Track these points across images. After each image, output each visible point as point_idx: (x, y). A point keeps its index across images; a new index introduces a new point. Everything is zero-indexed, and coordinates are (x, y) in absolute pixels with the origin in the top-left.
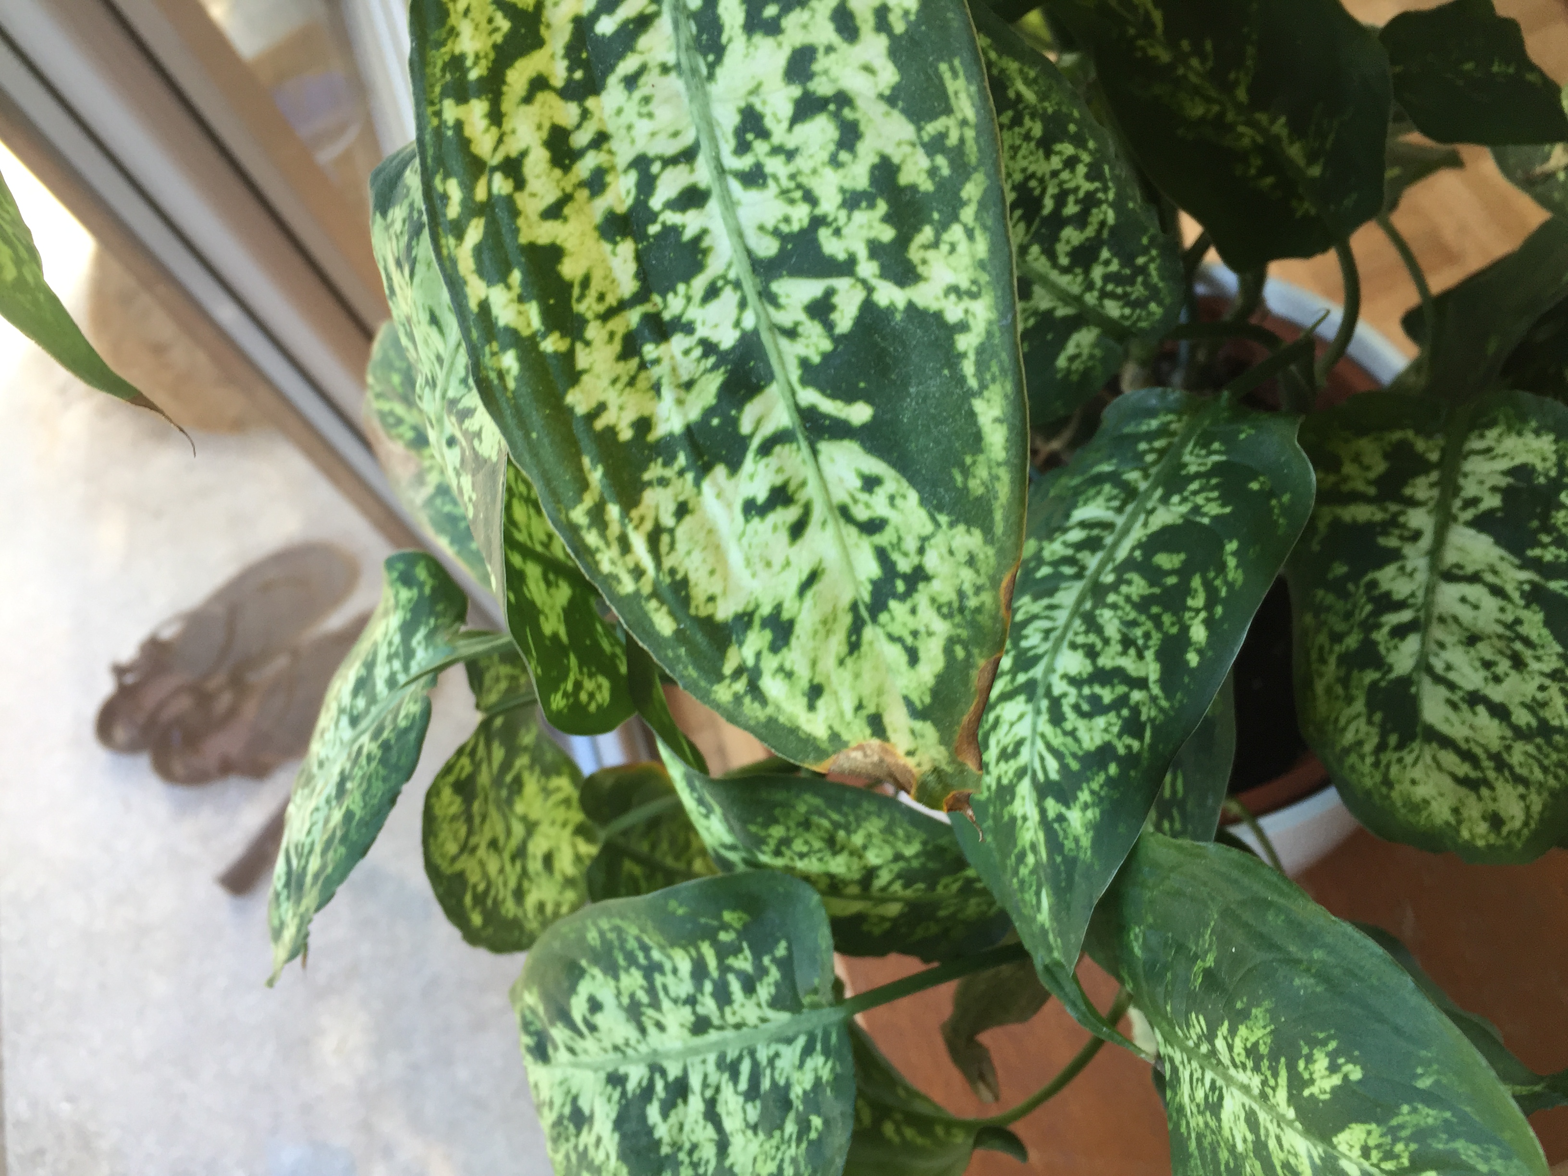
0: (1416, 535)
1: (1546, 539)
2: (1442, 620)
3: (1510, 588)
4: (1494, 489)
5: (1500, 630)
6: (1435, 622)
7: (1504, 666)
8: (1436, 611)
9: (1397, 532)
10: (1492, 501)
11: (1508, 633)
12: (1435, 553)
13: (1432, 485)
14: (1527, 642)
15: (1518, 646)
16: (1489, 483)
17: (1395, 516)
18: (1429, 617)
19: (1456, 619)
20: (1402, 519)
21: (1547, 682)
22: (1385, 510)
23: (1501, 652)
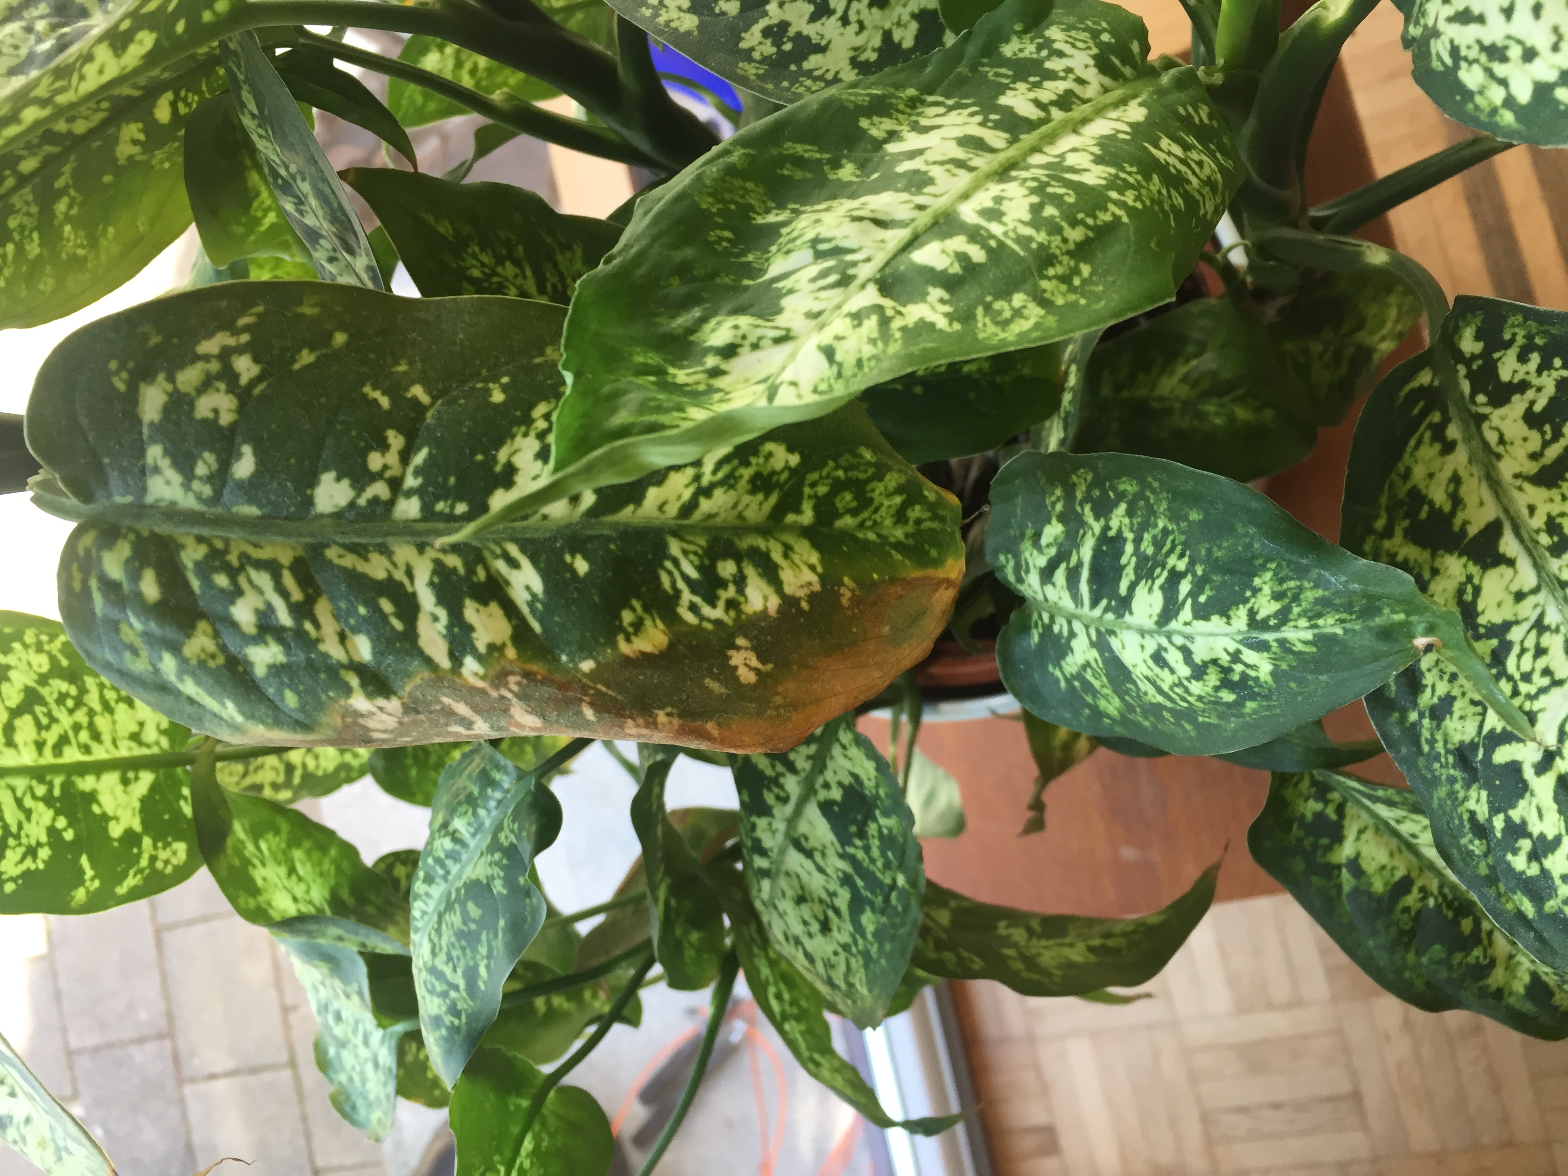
0: (785, 800)
1: (858, 842)
2: (787, 874)
3: (830, 871)
4: (840, 784)
5: (824, 896)
6: (782, 876)
7: (815, 927)
8: (784, 868)
9: (776, 790)
10: (836, 794)
11: (828, 900)
12: (792, 821)
13: (809, 757)
14: (837, 912)
15: (831, 913)
16: (839, 777)
17: (779, 775)
18: (778, 872)
19: (798, 876)
20: (782, 780)
21: (840, 950)
22: (773, 767)
23: (816, 918)
